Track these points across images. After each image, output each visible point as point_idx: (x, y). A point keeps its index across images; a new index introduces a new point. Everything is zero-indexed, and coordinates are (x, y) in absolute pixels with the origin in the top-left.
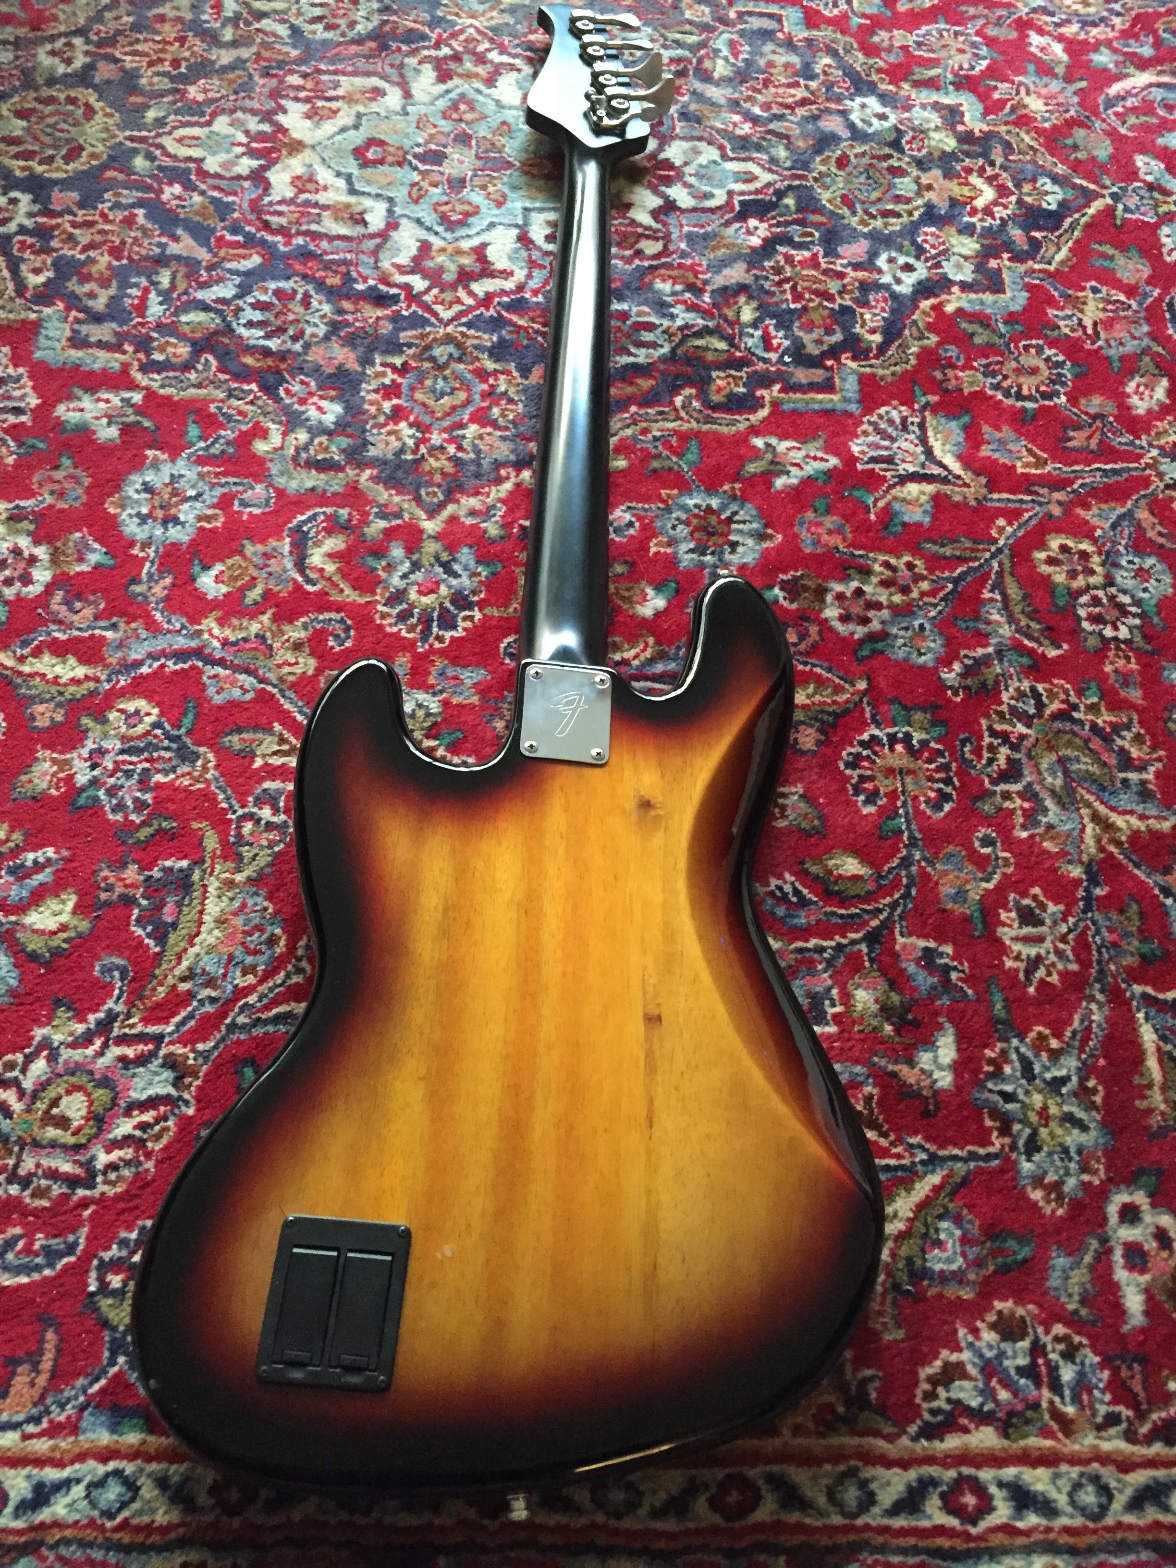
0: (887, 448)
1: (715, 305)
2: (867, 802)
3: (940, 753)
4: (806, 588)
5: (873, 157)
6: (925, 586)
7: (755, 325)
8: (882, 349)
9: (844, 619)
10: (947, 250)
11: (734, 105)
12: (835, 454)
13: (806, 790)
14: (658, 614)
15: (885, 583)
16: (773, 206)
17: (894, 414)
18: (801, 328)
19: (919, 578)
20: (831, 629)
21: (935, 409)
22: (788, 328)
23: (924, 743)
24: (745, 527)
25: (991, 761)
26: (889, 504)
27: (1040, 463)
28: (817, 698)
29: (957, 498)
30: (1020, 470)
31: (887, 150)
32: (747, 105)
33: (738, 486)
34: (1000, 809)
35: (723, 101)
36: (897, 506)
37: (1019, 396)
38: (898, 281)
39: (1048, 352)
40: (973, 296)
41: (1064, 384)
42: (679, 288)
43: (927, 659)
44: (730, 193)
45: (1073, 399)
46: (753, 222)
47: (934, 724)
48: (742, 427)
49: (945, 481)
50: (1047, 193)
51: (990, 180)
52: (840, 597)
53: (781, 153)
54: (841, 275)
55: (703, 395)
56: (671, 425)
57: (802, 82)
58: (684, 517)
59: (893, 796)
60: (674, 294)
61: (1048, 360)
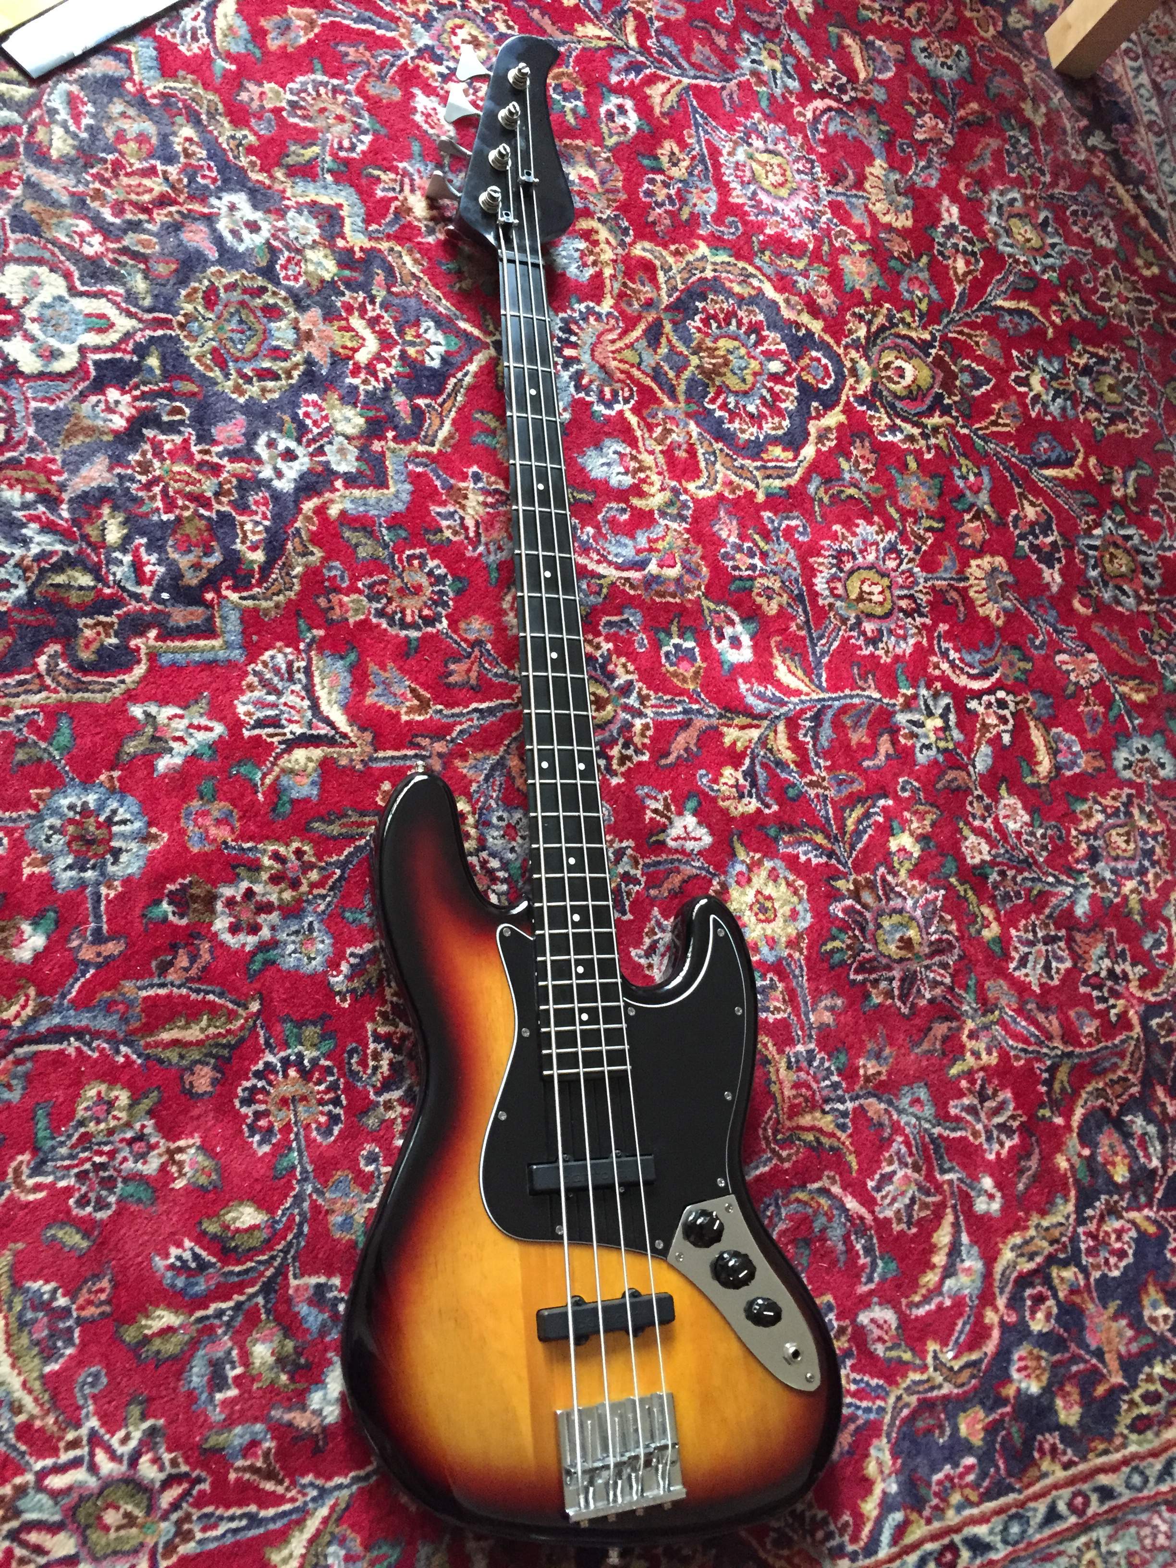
0: (274, 706)
1: (75, 522)
2: (261, 1143)
3: (328, 1071)
4: (195, 898)
5: (245, 291)
6: (314, 875)
7: (124, 545)
8: (266, 569)
9: (234, 929)
10: (329, 429)
11: (79, 204)
12: (220, 720)
13: (204, 1139)
14: (38, 957)
15: (275, 879)
16: (136, 368)
17: (280, 660)
18: (176, 547)
19: (307, 867)
20: (222, 944)
21: (320, 645)
22: (161, 549)
23: (314, 1061)
24: (127, 828)
25: (375, 1068)
26: (278, 778)
27: (424, 706)
28: (212, 1031)
29: (344, 762)
30: (404, 718)
31: (260, 282)
32: (95, 205)
33: (116, 774)
34: (383, 1121)
35: (65, 199)
36: (285, 781)
37: (404, 625)
38: (279, 474)
39: (431, 564)
40: (357, 493)
41: (445, 605)
42: (30, 496)
43: (317, 964)
44: (83, 350)
45: (453, 624)
46: (113, 394)
47: (323, 1037)
48: (117, 692)
49: (330, 742)
50: (429, 343)
51: (373, 322)
52: (230, 903)
53: (140, 284)
54: (216, 470)
55: (69, 653)
56: (36, 699)
57: (160, 167)
58: (58, 823)
59: (287, 1128)
60: (25, 506)
61: (430, 574)
